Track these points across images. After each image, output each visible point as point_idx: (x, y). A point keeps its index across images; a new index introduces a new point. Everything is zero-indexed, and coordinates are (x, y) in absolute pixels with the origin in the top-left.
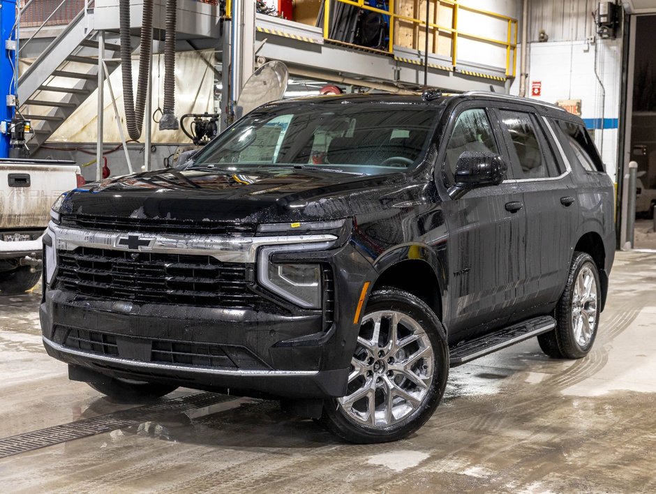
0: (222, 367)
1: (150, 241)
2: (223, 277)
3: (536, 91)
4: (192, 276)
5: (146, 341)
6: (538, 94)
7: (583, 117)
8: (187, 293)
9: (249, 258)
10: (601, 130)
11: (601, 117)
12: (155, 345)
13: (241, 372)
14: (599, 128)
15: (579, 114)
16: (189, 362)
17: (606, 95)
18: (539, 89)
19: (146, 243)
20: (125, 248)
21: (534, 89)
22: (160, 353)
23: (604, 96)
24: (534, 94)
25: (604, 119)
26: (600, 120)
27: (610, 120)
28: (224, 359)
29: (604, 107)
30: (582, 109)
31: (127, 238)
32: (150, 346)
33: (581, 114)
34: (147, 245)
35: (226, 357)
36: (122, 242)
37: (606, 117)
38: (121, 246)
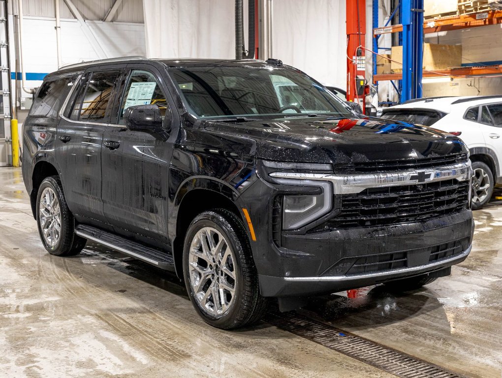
1: (430, 174)
20: (415, 182)
31: (417, 174)
32: (430, 252)
34: (430, 177)
35: (460, 246)
38: (411, 181)
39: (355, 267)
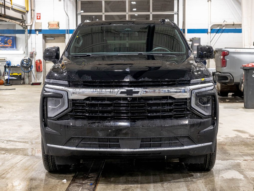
0: (176, 146)
1: (139, 91)
2: (176, 105)
3: (39, 17)
4: (160, 106)
5: (138, 139)
6: (40, 19)
7: (60, 29)
8: (158, 114)
9: (187, 95)
10: (68, 35)
11: (68, 29)
12: (143, 140)
13: (186, 147)
14: (68, 33)
15: (58, 27)
16: (160, 146)
17: (69, 19)
18: (40, 17)
19: (137, 92)
20: (124, 95)
21: (37, 16)
22: (144, 144)
23: (69, 20)
24: (38, 19)
25: (69, 30)
26: (68, 30)
27: (72, 30)
28: (177, 142)
29: (69, 24)
30: (60, 26)
31: (125, 91)
32: (140, 141)
33: (59, 27)
34: (138, 93)
35: (178, 141)
36: (122, 93)
37: (70, 29)
38: (121, 94)
39: (81, 143)
